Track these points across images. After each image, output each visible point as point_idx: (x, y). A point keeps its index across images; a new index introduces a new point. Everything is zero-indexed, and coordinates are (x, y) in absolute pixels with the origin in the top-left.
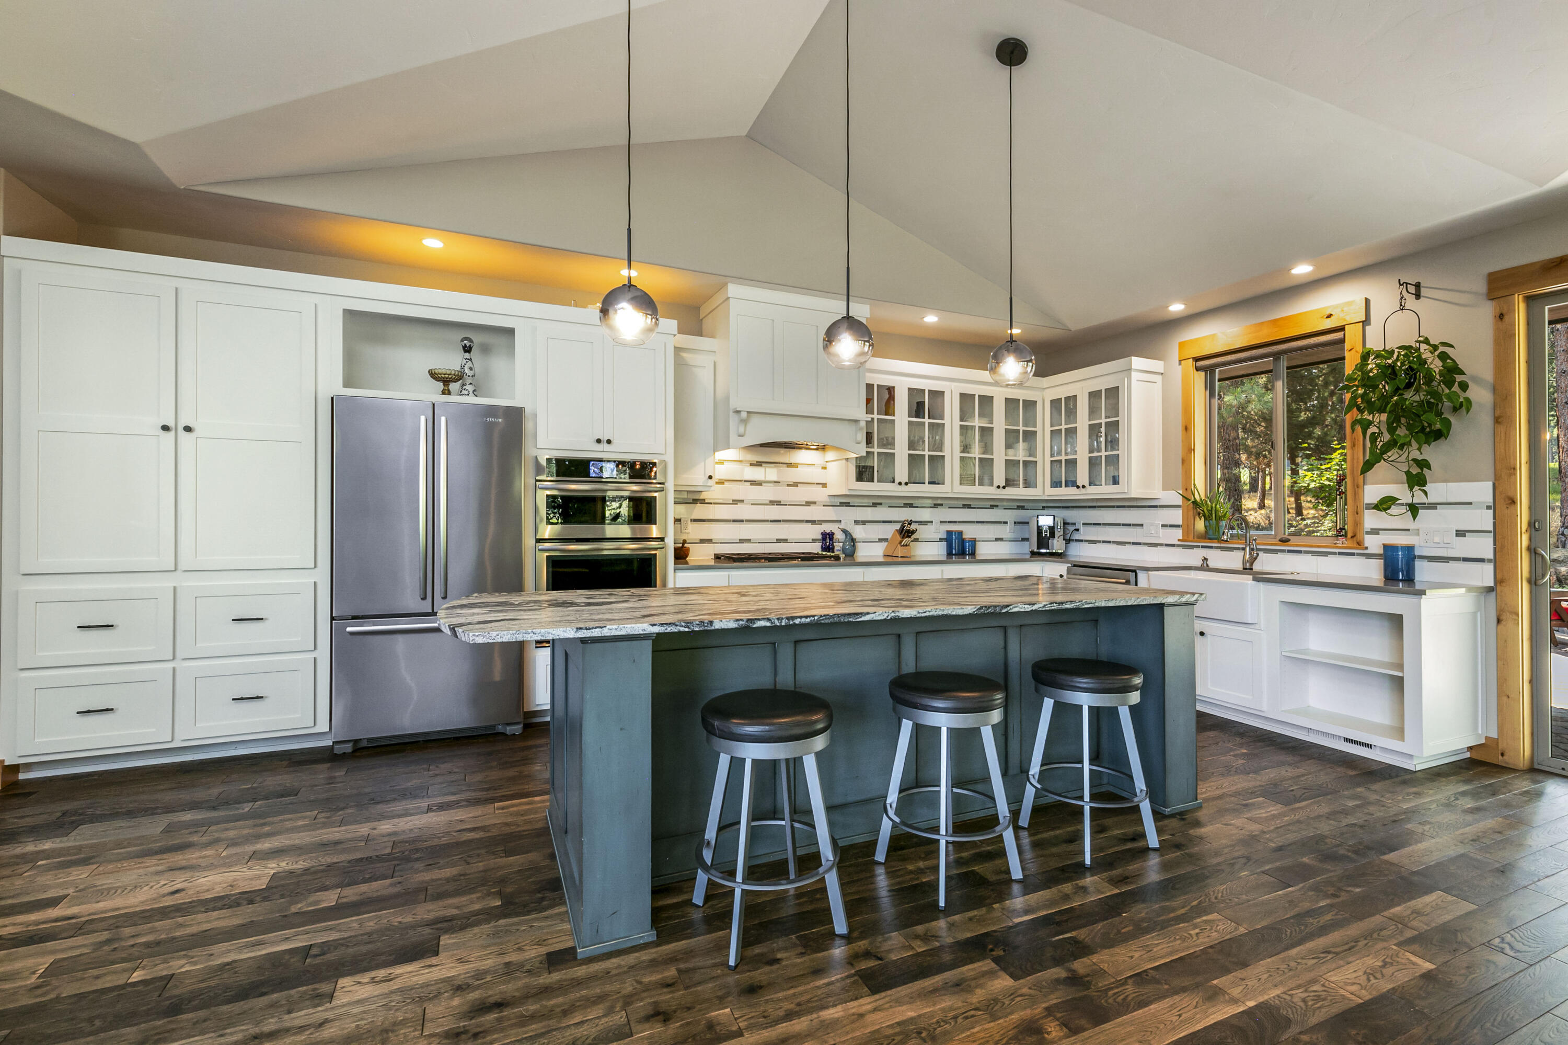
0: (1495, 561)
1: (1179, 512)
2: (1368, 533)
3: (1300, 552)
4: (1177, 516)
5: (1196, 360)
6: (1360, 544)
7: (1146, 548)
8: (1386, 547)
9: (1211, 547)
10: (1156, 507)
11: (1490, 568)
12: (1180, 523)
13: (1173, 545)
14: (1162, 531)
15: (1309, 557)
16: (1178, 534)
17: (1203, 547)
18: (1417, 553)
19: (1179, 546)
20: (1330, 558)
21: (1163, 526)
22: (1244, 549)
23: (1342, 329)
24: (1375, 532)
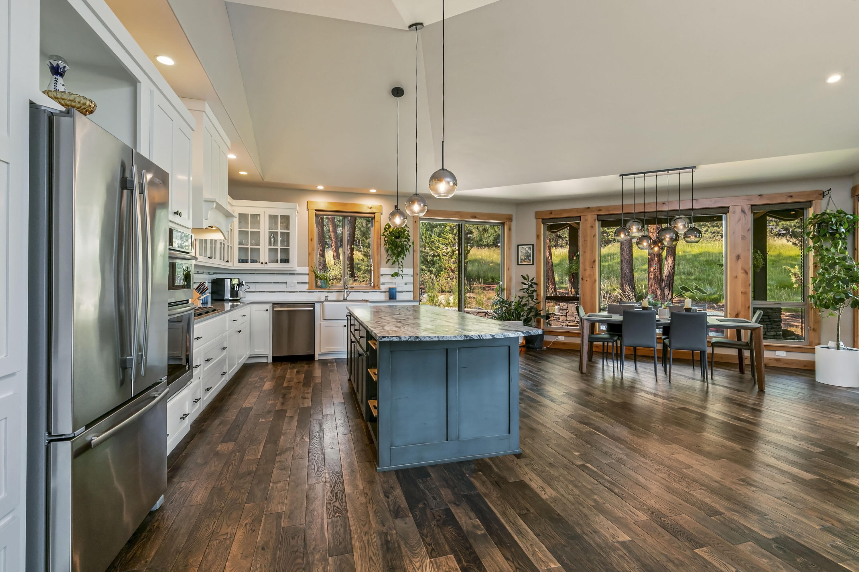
0: (413, 291)
1: (307, 277)
2: (381, 284)
3: (359, 292)
4: (306, 279)
5: (316, 210)
6: (379, 288)
7: (288, 294)
8: (390, 288)
9: (323, 292)
10: (294, 274)
11: (412, 293)
12: (308, 281)
13: (304, 292)
14: (297, 285)
15: (362, 293)
16: (307, 286)
17: (318, 292)
18: (397, 290)
19: (306, 292)
20: (370, 293)
21: (298, 283)
22: (344, 292)
23: (374, 213)
24: (383, 284)
